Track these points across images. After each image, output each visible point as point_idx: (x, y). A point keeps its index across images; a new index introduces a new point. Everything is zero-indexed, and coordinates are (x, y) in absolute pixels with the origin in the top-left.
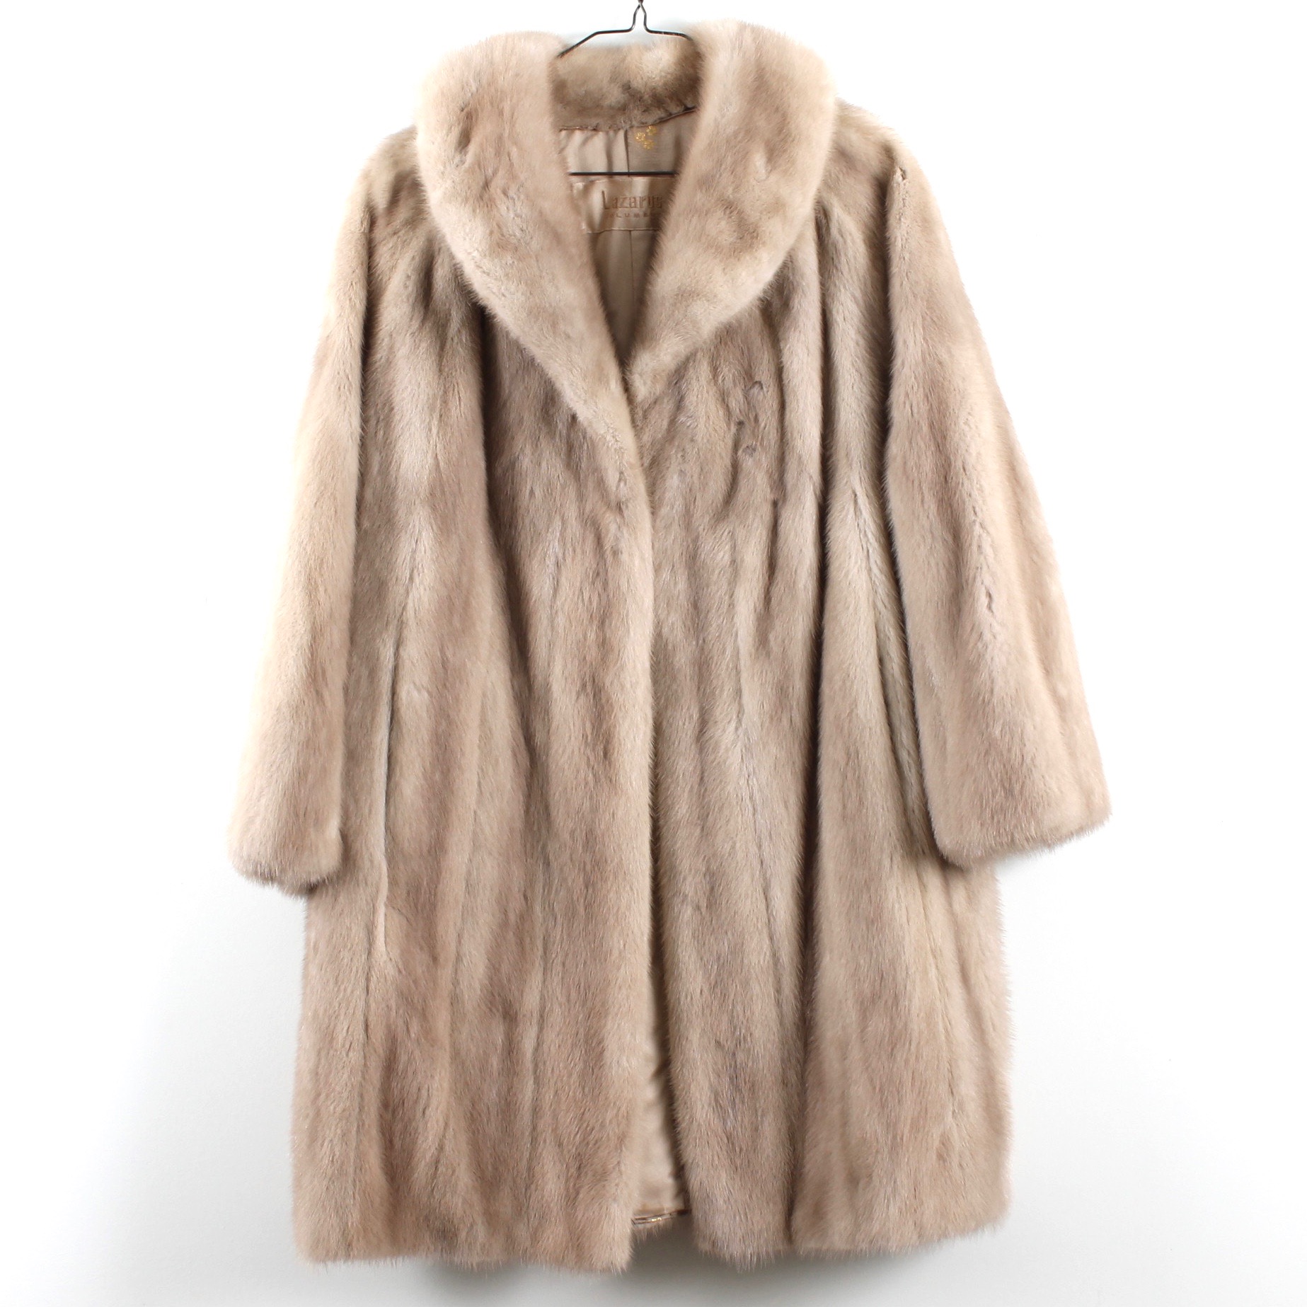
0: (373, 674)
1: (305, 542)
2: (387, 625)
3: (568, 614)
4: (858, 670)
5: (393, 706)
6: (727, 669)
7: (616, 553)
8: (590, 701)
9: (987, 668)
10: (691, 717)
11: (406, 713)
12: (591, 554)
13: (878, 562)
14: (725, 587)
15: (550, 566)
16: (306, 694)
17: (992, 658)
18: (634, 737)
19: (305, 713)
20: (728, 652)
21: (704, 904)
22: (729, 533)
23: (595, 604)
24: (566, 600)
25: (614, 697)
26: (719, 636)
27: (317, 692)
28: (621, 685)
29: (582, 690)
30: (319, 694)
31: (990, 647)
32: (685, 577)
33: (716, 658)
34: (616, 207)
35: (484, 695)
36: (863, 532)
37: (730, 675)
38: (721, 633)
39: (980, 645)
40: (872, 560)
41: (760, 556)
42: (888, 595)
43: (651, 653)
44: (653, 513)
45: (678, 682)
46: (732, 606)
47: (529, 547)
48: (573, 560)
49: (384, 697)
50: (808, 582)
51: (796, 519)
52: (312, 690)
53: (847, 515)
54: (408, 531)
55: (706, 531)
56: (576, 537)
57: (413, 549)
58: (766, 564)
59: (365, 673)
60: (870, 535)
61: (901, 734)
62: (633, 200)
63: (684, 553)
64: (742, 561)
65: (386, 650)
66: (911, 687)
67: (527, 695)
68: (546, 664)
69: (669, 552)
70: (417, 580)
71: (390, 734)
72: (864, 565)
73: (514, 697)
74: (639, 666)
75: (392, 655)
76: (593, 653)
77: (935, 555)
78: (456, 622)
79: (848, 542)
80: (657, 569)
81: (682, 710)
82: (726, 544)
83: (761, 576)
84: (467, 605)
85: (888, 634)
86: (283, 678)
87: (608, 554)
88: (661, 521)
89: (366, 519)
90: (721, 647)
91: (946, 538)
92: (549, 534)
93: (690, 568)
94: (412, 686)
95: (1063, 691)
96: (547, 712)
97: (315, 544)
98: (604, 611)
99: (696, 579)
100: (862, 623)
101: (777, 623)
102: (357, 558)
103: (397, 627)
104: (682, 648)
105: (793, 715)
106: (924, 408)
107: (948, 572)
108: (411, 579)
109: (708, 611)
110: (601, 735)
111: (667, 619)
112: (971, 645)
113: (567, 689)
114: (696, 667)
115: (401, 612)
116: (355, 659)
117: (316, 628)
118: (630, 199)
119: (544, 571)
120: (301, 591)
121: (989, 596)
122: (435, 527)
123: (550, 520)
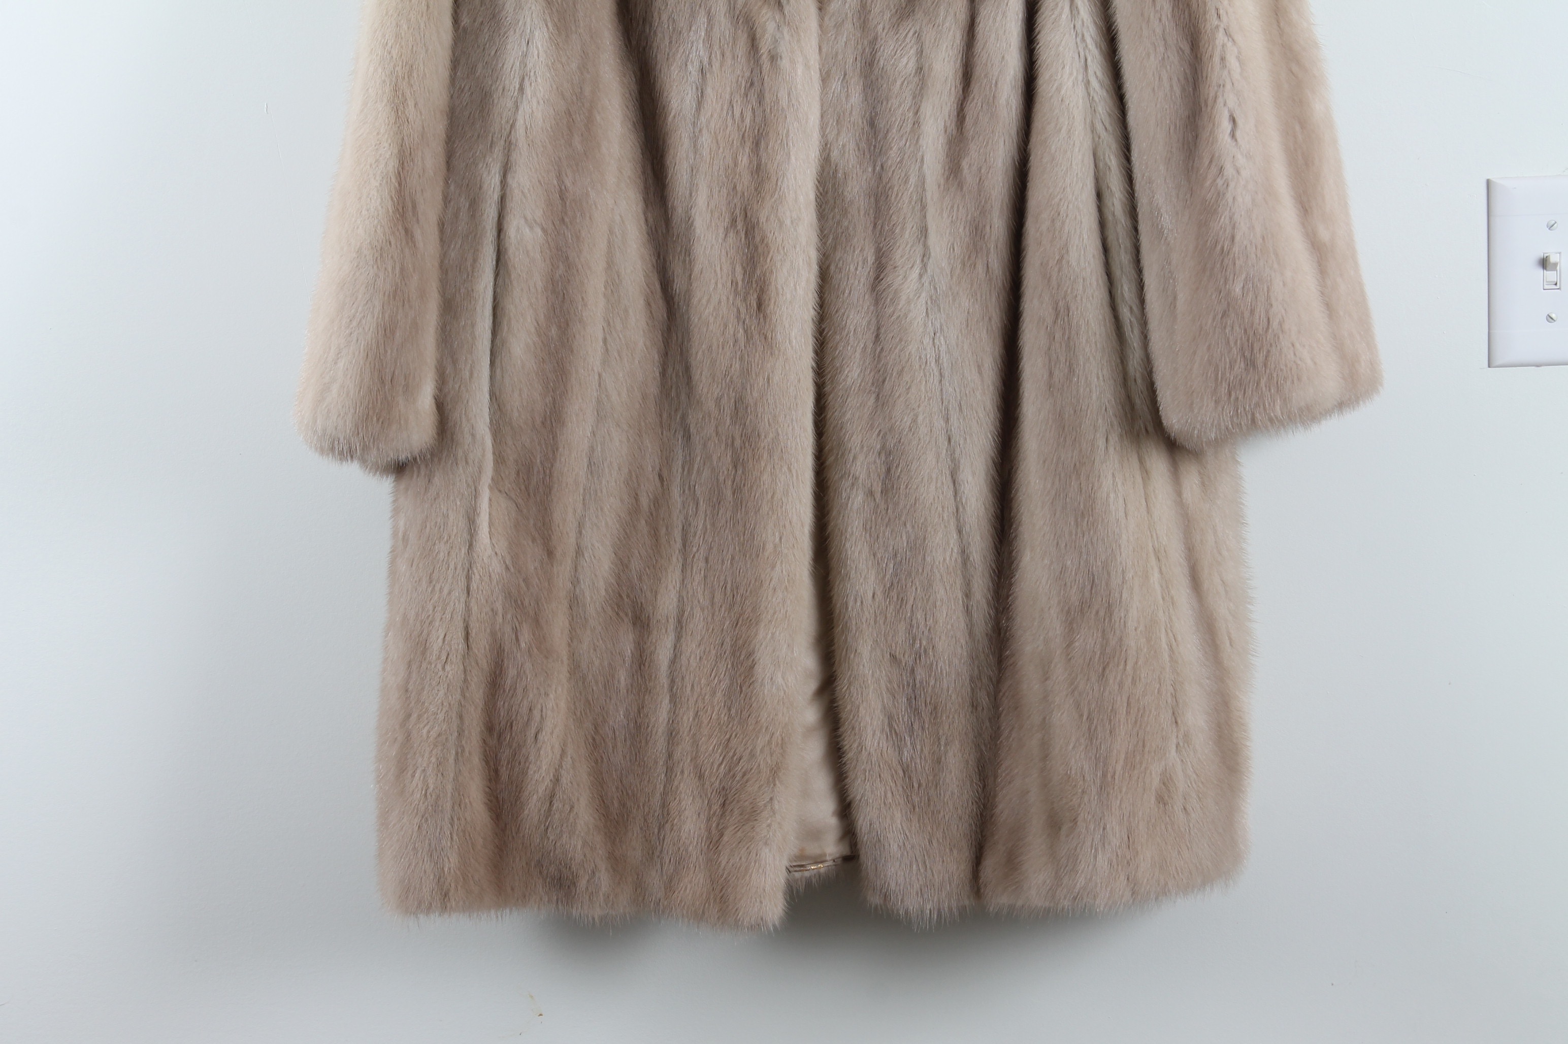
0: (474, 204)
1: (390, 45)
2: (491, 146)
3: (715, 133)
4: (1071, 206)
5: (499, 246)
6: (910, 202)
7: (774, 58)
8: (741, 240)
9: (1229, 209)
10: (865, 261)
11: (516, 257)
12: (743, 60)
13: (1099, 74)
14: (909, 101)
15: (693, 73)
16: (393, 233)
17: (1234, 198)
18: (795, 285)
19: (392, 257)
20: (913, 180)
21: (877, 489)
22: (915, 33)
23: (748, 121)
24: (712, 116)
25: (770, 236)
26: (901, 162)
27: (406, 231)
28: (779, 220)
29: (731, 226)
30: (408, 233)
31: (1232, 185)
32: (859, 88)
33: (896, 189)
35: (611, 232)
36: (1080, 36)
37: (913, 208)
38: (903, 158)
39: (1220, 182)
40: (1090, 72)
41: (952, 63)
42: (1110, 115)
43: (817, 182)
44: (820, 9)
45: (849, 216)
46: (917, 123)
47: (667, 49)
48: (721, 66)
49: (488, 234)
50: (1012, 97)
51: (998, 19)
52: (400, 228)
53: (1060, 14)
54: (517, 30)
55: (886, 31)
56: (725, 37)
57: (523, 52)
58: (960, 74)
59: (464, 203)
60: (1089, 40)
61: (1122, 286)
63: (859, 58)
64: (930, 68)
65: (490, 178)
66: (1136, 229)
67: (664, 231)
68: (688, 192)
69: (840, 57)
70: (528, 91)
71: (495, 280)
72: (1080, 77)
73: (648, 234)
74: (801, 199)
75: (498, 183)
76: (745, 181)
77: (1168, 67)
78: (577, 141)
79: (1061, 48)
80: (825, 79)
81: (854, 251)
82: (911, 48)
83: (953, 89)
84: (590, 121)
85: (1109, 164)
86: (364, 212)
87: (765, 58)
88: (830, 19)
89: (465, 14)
90: (903, 175)
91: (1182, 46)
92: (692, 33)
93: (866, 77)
94: (522, 221)
95: (1324, 234)
96: (688, 252)
97: (402, 47)
98: (759, 130)
99: (873, 91)
100: (1077, 150)
101: (973, 147)
102: (455, 64)
103: (504, 149)
104: (854, 176)
105: (990, 260)
107: (1183, 90)
108: (521, 89)
109: (887, 132)
110: (754, 282)
111: (837, 140)
112: (1208, 183)
113: (713, 224)
114: (872, 199)
115: (508, 130)
116: (452, 188)
117: (404, 151)
119: (685, 79)
120: (386, 105)
121: (1233, 120)
122: (550, 24)
123: (693, 15)
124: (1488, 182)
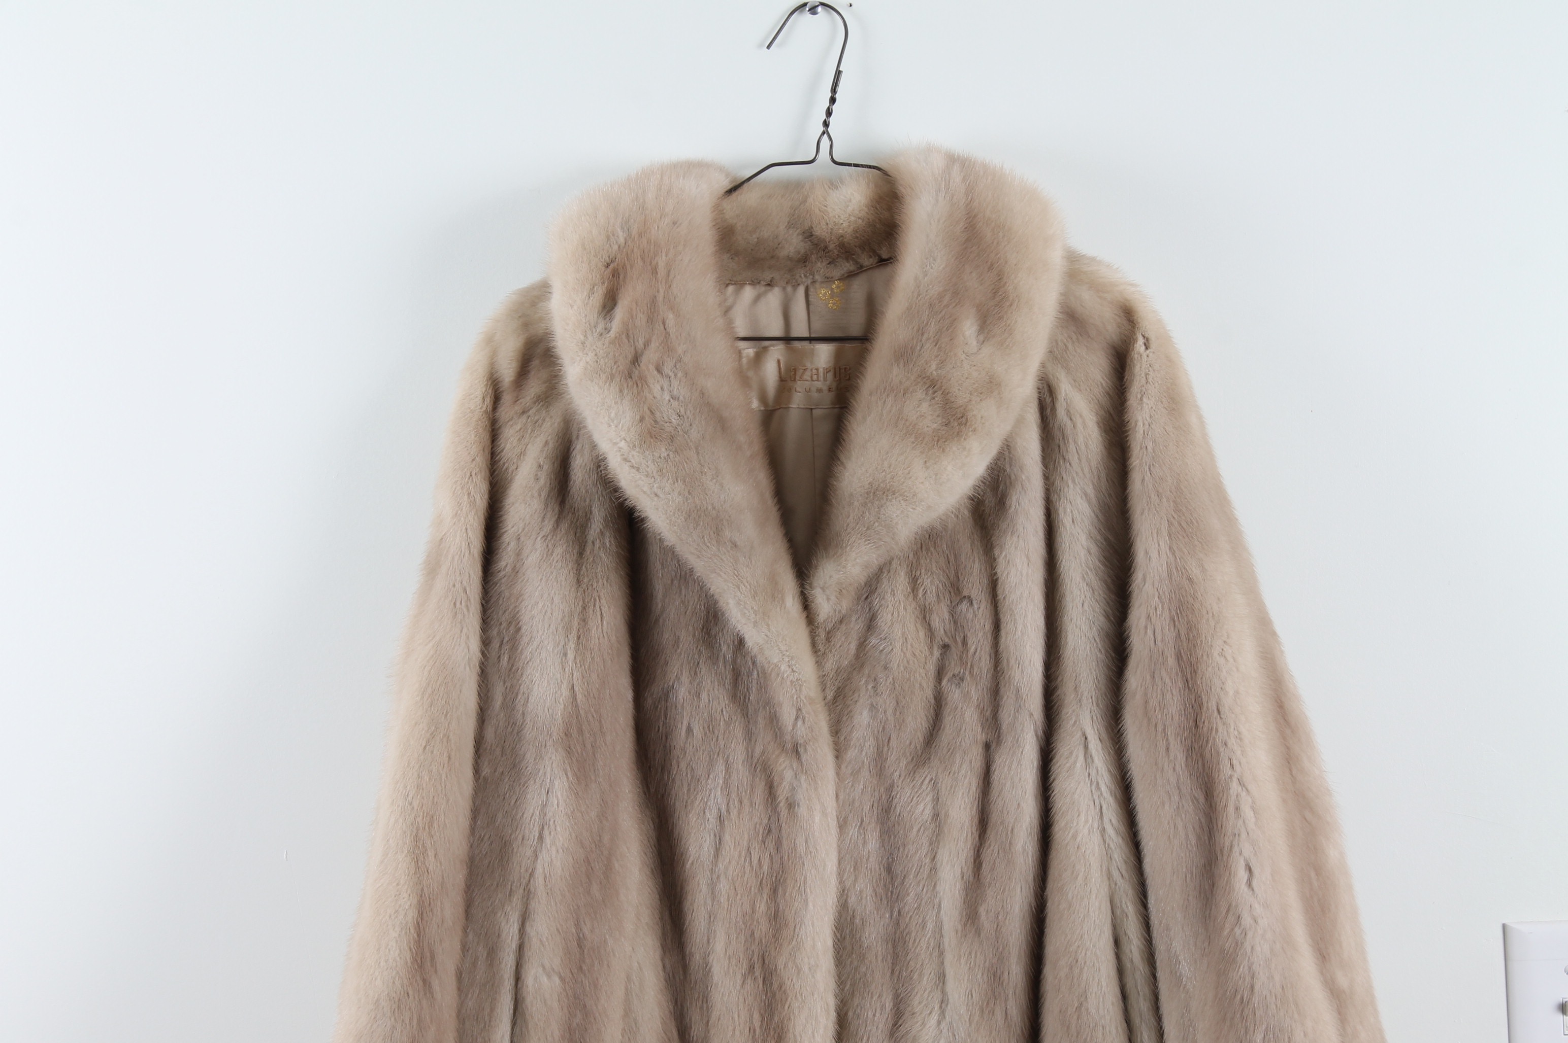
0: (492, 954)
1: (411, 796)
2: (510, 895)
3: (733, 880)
4: (1089, 953)
5: (516, 995)
6: (928, 948)
7: (791, 806)
8: (758, 987)
9: (1247, 958)
10: (883, 1007)
11: (534, 1006)
12: (761, 807)
13: (1114, 821)
14: (925, 848)
15: (711, 820)
16: (411, 984)
17: (1252, 948)
18: (813, 1033)
19: (410, 1009)
20: (930, 926)
22: (931, 780)
23: (765, 868)
24: (730, 862)
25: (788, 983)
26: (918, 908)
27: (424, 981)
28: (797, 967)
29: (749, 973)
30: (426, 983)
31: (1250, 935)
32: (876, 834)
33: (913, 935)
34: (795, 380)
35: (629, 978)
36: (1095, 784)
37: (931, 954)
38: (920, 904)
39: (1238, 931)
40: (1106, 820)
41: (968, 810)
42: (1126, 862)
43: (834, 929)
44: (837, 757)
45: (867, 962)
46: (934, 870)
47: (685, 797)
48: (739, 814)
49: (506, 983)
50: (1028, 843)
51: (1013, 767)
52: (418, 978)
53: (1075, 762)
54: (537, 780)
55: (902, 779)
56: (743, 785)
57: (542, 802)
58: (976, 821)
59: (482, 952)
60: (1104, 788)
61: (1142, 1033)
62: (814, 371)
63: (876, 805)
64: (947, 815)
65: (508, 926)
66: (1154, 976)
67: (682, 977)
68: (706, 939)
69: (857, 804)
70: (548, 840)
71: (513, 1029)
72: (1096, 825)
73: (666, 980)
74: (819, 945)
75: (517, 932)
76: (763, 928)
77: (1183, 816)
78: (595, 889)
79: (1076, 796)
80: (842, 826)
81: (872, 998)
82: (927, 795)
83: (970, 835)
84: (608, 869)
85: (1126, 910)
86: (382, 964)
87: (782, 805)
88: (847, 767)
89: (486, 763)
90: (920, 921)
91: (1196, 795)
92: (710, 781)
93: (882, 824)
94: (540, 970)
95: (1342, 981)
96: (706, 998)
97: (423, 798)
98: (776, 876)
99: (890, 837)
100: (1094, 897)
101: (990, 893)
102: (475, 813)
103: (523, 897)
104: (872, 921)
105: (1008, 1007)
107: (1199, 838)
108: (541, 838)
109: (904, 878)
110: (772, 1029)
111: (854, 886)
112: (1226, 933)
113: (731, 971)
114: (890, 945)
115: (527, 878)
116: (471, 936)
117: (423, 902)
118: (811, 370)
119: (703, 826)
120: (406, 856)
121: (1249, 870)
122: (569, 774)
123: (711, 763)
124: (1504, 927)
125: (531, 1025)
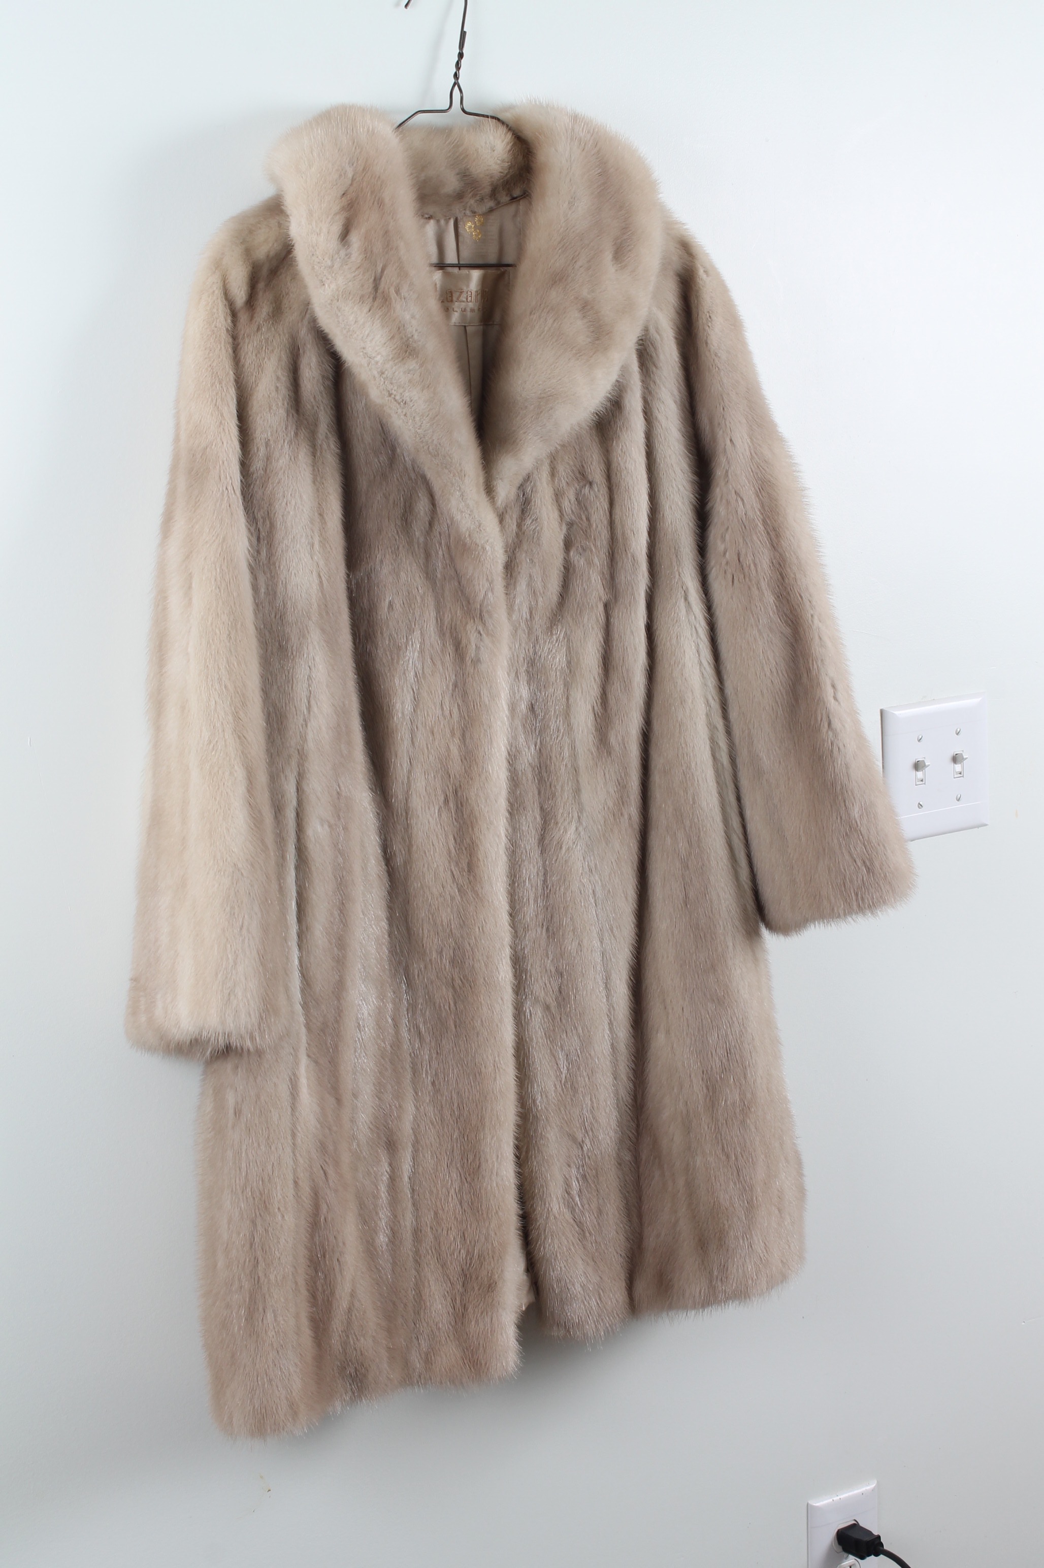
0: (279, 813)
2: (288, 759)
5: (299, 845)
7: (476, 661)
8: (453, 816)
9: (841, 754)
13: (708, 656)
17: (844, 745)
20: (567, 752)
21: (553, 1005)
22: (566, 634)
23: (456, 717)
24: (428, 715)
25: (477, 809)
26: (557, 738)
29: (444, 805)
34: (452, 301)
37: (569, 774)
38: (559, 735)
40: (702, 656)
48: (433, 673)
53: (679, 612)
54: (302, 657)
55: (544, 637)
56: (435, 648)
58: (602, 664)
60: (700, 631)
62: (469, 293)
63: (527, 658)
64: (579, 662)
65: (289, 786)
70: (315, 709)
72: (696, 660)
75: (295, 790)
79: (682, 639)
81: (526, 814)
82: (563, 646)
85: (717, 725)
87: (469, 665)
91: (784, 632)
92: (409, 648)
98: (465, 723)
101: (616, 721)
103: (299, 760)
106: (757, 506)
108: (309, 708)
109: (545, 715)
110: (465, 849)
112: (823, 736)
113: (430, 804)
115: (301, 743)
118: (467, 293)
121: (833, 686)
123: (411, 631)
124: (882, 712)
125: (313, 868)
